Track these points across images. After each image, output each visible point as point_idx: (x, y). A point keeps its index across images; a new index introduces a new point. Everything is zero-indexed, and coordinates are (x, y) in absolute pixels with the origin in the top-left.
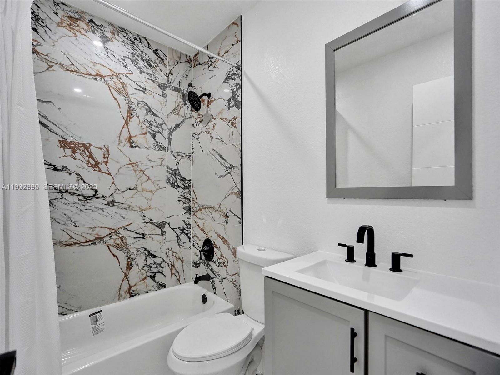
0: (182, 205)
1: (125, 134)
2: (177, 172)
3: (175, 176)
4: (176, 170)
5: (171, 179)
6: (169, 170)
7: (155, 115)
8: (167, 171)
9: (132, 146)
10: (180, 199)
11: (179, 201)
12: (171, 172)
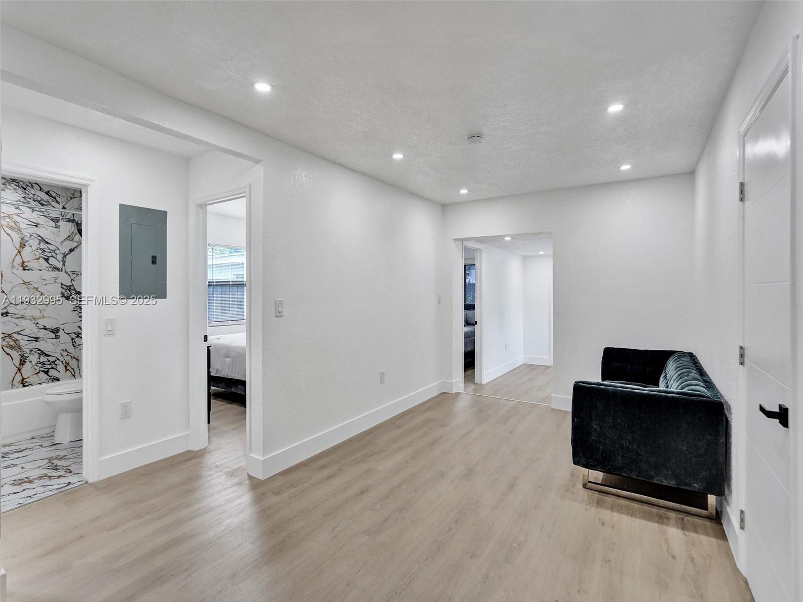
0: (78, 314)
1: (18, 260)
2: (72, 288)
3: (69, 291)
4: (70, 286)
5: (66, 294)
6: (63, 286)
7: (48, 243)
8: (61, 287)
9: (25, 270)
10: (75, 309)
11: (75, 311)
12: (65, 288)
